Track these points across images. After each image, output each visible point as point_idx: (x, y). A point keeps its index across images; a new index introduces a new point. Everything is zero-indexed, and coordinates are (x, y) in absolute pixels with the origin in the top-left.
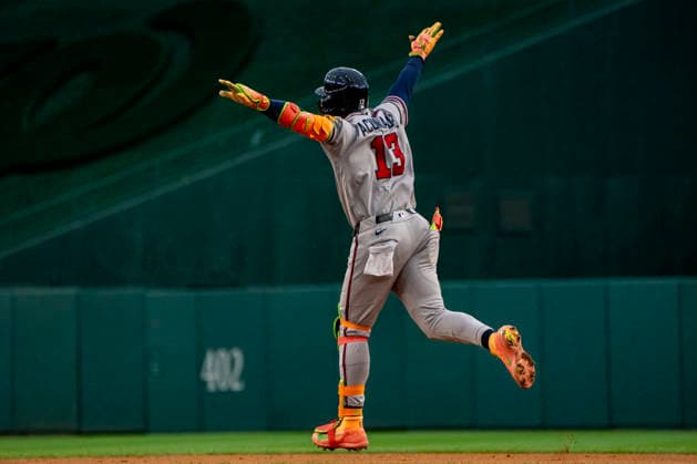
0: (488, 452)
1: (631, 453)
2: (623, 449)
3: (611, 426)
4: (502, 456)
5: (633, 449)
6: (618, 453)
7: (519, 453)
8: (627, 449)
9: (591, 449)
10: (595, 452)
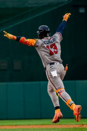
0: (11, 125)
1: (46, 125)
2: (44, 124)
3: (41, 118)
4: (14, 126)
5: (47, 124)
6: (43, 125)
7: (18, 125)
8: (45, 124)
9: (36, 124)
10: (37, 125)
